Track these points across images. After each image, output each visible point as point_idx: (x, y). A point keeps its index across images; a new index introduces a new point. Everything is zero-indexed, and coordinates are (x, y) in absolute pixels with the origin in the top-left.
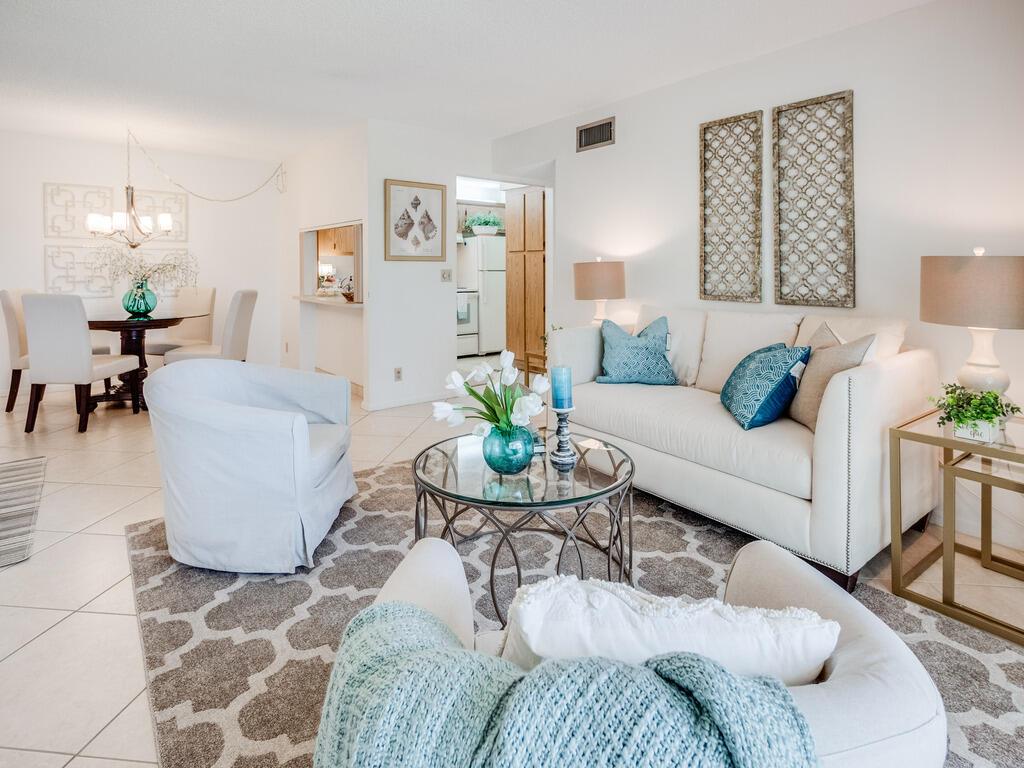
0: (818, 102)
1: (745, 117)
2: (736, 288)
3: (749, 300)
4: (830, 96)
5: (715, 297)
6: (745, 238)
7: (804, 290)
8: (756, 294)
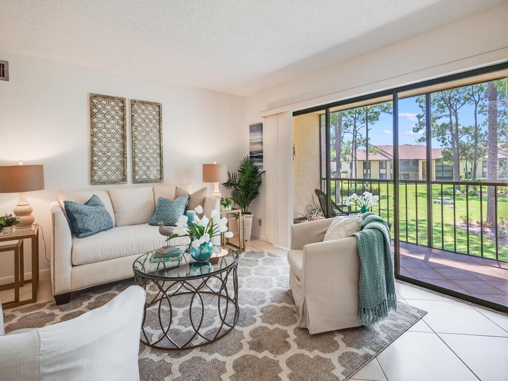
0: (150, 103)
1: (118, 98)
2: (113, 178)
3: (122, 182)
4: (155, 103)
5: (102, 183)
6: (118, 154)
7: (145, 177)
8: (124, 180)
